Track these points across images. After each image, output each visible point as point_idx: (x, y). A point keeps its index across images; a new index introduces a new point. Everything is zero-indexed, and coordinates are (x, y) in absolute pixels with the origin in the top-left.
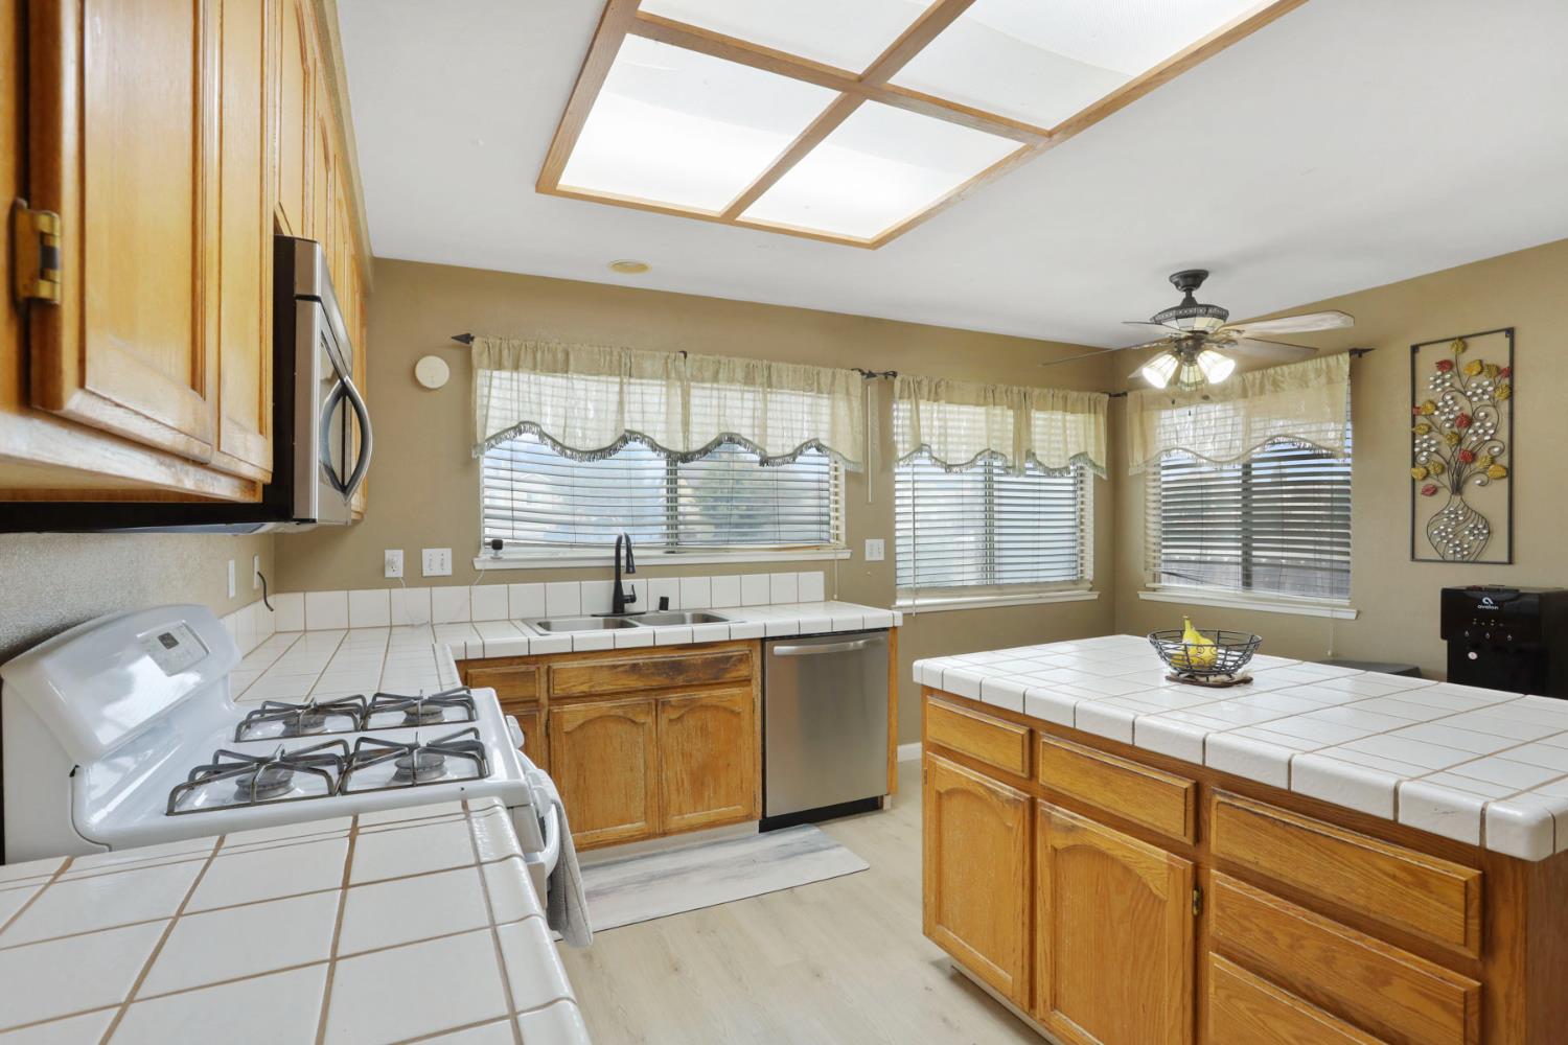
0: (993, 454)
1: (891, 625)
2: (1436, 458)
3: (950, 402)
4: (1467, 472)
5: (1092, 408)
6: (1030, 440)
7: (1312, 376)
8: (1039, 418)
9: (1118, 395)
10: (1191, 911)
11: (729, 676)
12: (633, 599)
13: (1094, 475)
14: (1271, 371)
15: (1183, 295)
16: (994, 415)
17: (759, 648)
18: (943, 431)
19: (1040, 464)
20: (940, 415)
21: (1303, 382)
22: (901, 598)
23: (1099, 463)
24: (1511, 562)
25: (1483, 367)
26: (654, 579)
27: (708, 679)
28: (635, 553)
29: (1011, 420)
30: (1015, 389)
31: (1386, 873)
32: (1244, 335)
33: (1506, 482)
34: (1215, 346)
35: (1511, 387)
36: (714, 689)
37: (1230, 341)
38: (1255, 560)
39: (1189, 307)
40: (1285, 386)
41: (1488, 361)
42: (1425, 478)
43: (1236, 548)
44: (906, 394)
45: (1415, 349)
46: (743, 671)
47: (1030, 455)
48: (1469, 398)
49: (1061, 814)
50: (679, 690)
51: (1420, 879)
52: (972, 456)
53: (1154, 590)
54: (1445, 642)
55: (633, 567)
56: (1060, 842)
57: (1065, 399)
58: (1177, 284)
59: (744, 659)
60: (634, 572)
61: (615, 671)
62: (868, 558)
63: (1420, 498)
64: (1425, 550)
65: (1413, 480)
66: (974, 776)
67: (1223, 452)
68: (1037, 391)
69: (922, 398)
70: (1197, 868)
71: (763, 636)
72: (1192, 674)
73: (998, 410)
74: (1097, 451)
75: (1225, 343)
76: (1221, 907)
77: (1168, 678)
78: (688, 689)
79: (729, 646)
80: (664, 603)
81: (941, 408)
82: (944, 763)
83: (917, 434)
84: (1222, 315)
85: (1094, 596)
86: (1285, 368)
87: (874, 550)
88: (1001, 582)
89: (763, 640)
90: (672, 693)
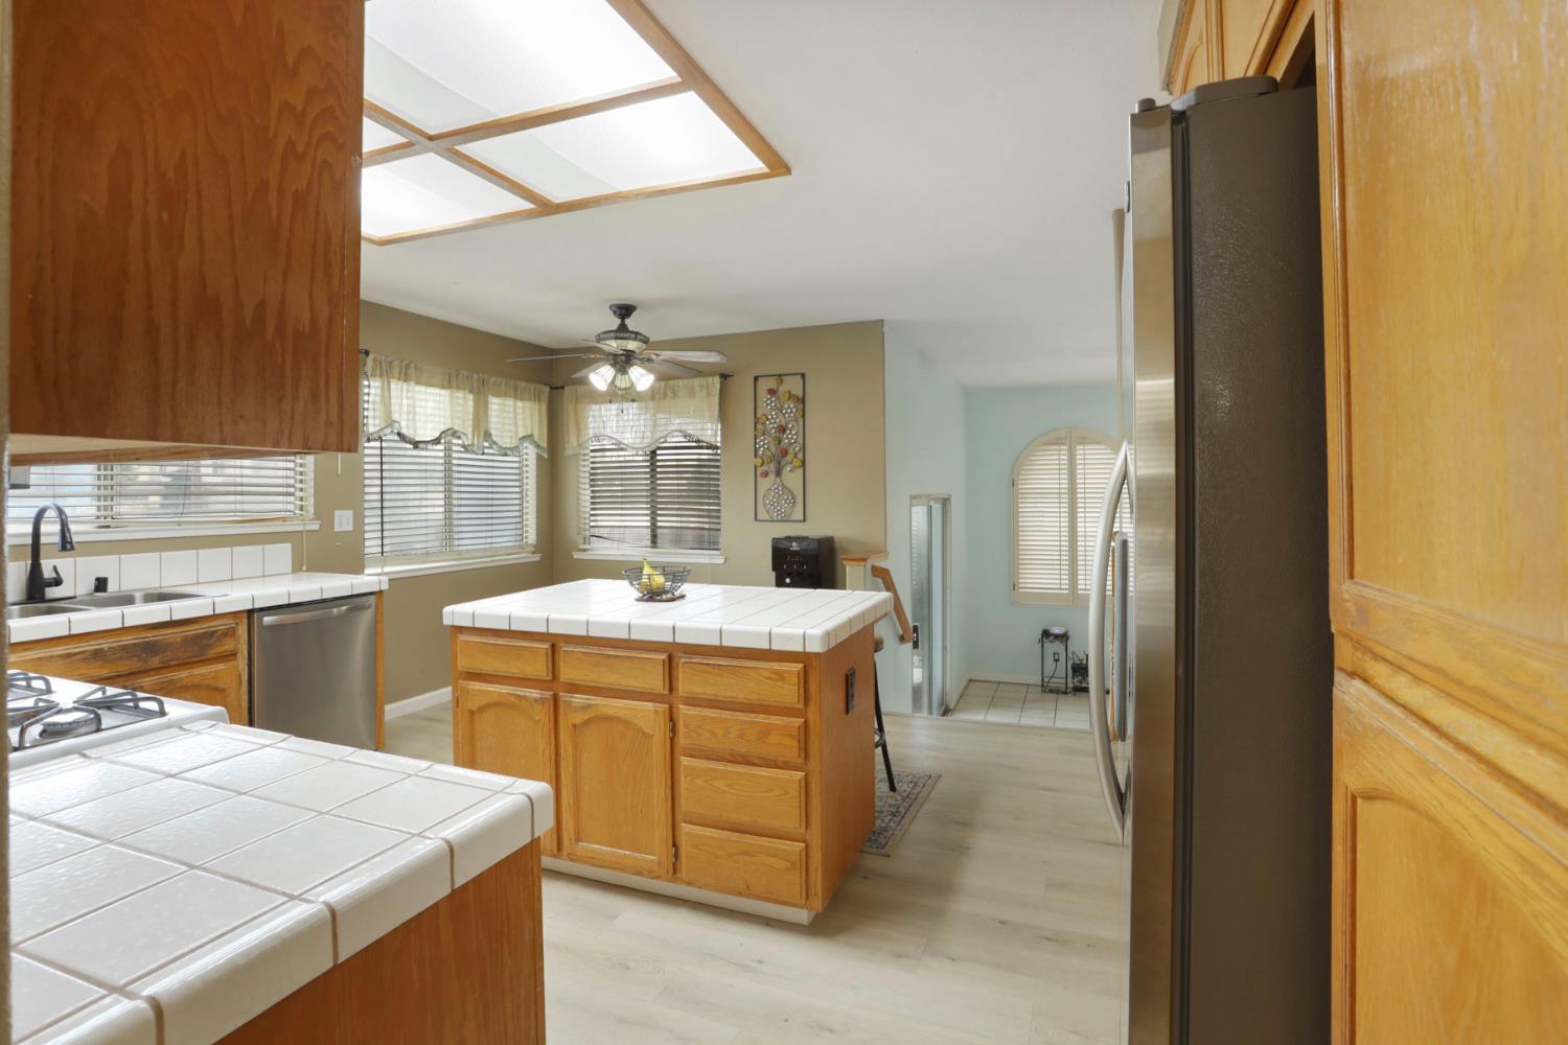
0: (455, 434)
1: (378, 589)
2: (767, 452)
3: (418, 383)
4: (783, 463)
5: (538, 398)
6: (487, 422)
7: (698, 389)
8: (495, 403)
9: (556, 388)
10: (668, 735)
11: (212, 653)
12: (58, 582)
13: (538, 454)
14: (671, 382)
15: (619, 321)
16: (458, 398)
17: (245, 621)
18: (411, 409)
19: (495, 443)
20: (409, 394)
21: (692, 393)
22: (370, 566)
23: (541, 444)
24: (804, 520)
25: (791, 396)
26: (82, 558)
27: (188, 658)
28: (73, 527)
29: (471, 403)
30: (475, 376)
31: (766, 678)
32: (660, 358)
33: (802, 469)
34: (638, 362)
35: (804, 410)
36: (194, 668)
37: (649, 360)
38: (659, 524)
39: (622, 331)
40: (680, 394)
41: (793, 392)
42: (761, 465)
43: (647, 515)
44: (378, 372)
45: (756, 379)
46: (228, 645)
47: (488, 435)
48: (784, 414)
49: (579, 699)
50: (152, 673)
51: (781, 676)
52: (437, 434)
53: (585, 550)
54: (774, 573)
55: (71, 543)
56: (578, 718)
57: (516, 387)
58: (615, 313)
59: (230, 633)
60: (72, 548)
61: (69, 660)
62: (337, 528)
63: (760, 479)
64: (762, 515)
65: (756, 467)
66: (505, 689)
67: (638, 441)
68: (493, 379)
69: (393, 377)
70: (671, 708)
71: (250, 607)
72: (652, 595)
73: (460, 394)
74: (540, 433)
75: (647, 362)
76: (686, 726)
77: (637, 600)
78: (163, 671)
79: (212, 621)
80: (101, 584)
81: (411, 388)
82: (476, 686)
83: (388, 412)
84: (646, 341)
85: (537, 558)
86: (680, 381)
87: (343, 521)
88: (460, 548)
89: (250, 612)
90: (145, 677)
